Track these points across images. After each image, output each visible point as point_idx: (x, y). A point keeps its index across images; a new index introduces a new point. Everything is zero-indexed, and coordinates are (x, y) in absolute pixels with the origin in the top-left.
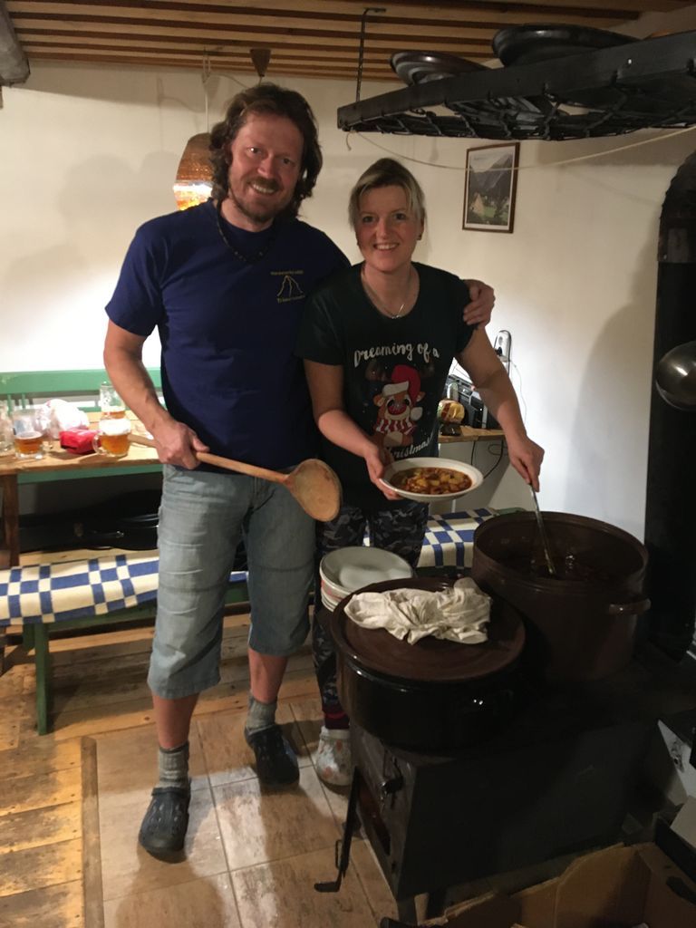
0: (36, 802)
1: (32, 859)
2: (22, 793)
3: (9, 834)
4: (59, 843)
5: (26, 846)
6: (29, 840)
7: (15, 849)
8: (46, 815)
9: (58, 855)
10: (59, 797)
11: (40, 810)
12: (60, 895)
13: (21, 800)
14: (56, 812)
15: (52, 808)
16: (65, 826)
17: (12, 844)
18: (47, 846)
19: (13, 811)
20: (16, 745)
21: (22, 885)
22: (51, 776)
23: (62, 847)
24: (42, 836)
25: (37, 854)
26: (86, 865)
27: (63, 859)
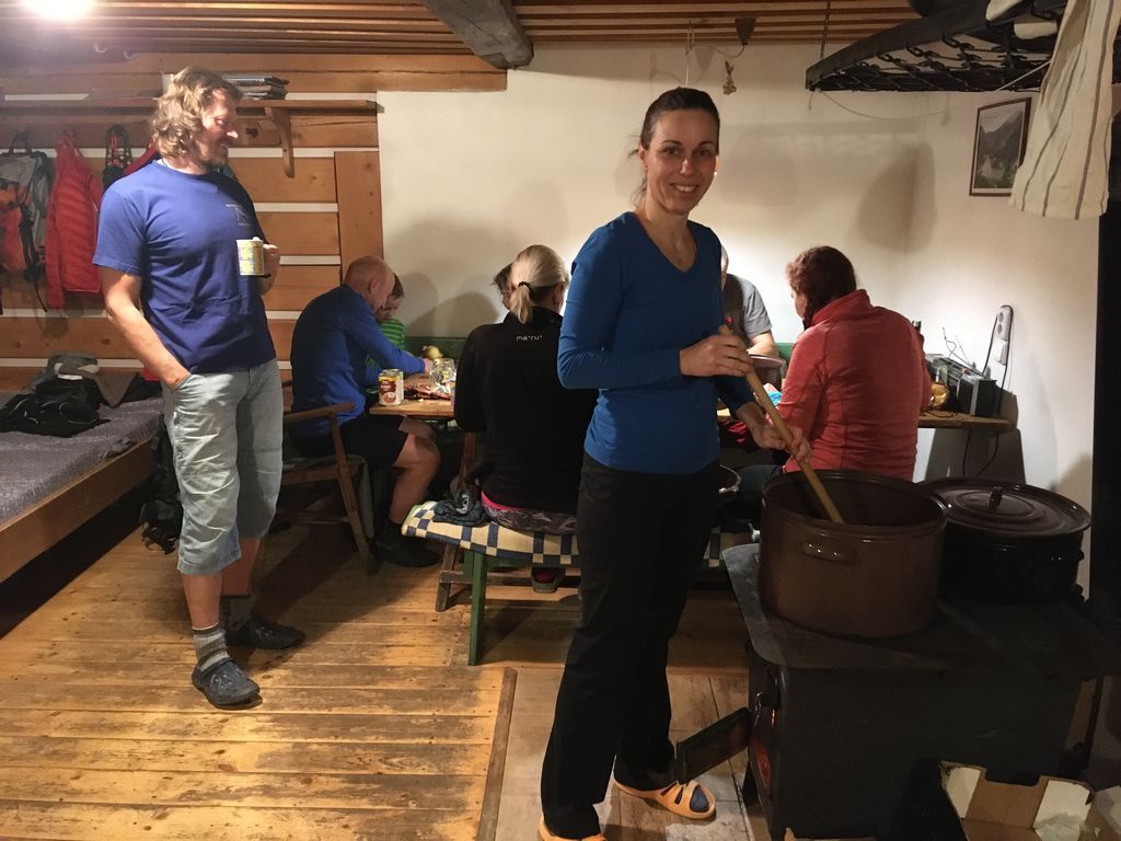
0: (458, 711)
1: (448, 752)
2: (447, 701)
3: (432, 730)
4: (471, 745)
5: (443, 741)
6: (447, 737)
7: (434, 742)
8: (465, 721)
9: (469, 754)
10: (478, 711)
11: (460, 717)
12: (466, 783)
13: (445, 707)
14: (473, 721)
15: (471, 718)
16: (480, 734)
17: (432, 738)
18: (461, 745)
19: (437, 713)
20: (448, 664)
21: (435, 769)
22: (474, 693)
23: (475, 748)
24: (458, 737)
25: (452, 749)
26: (492, 764)
27: (473, 757)
